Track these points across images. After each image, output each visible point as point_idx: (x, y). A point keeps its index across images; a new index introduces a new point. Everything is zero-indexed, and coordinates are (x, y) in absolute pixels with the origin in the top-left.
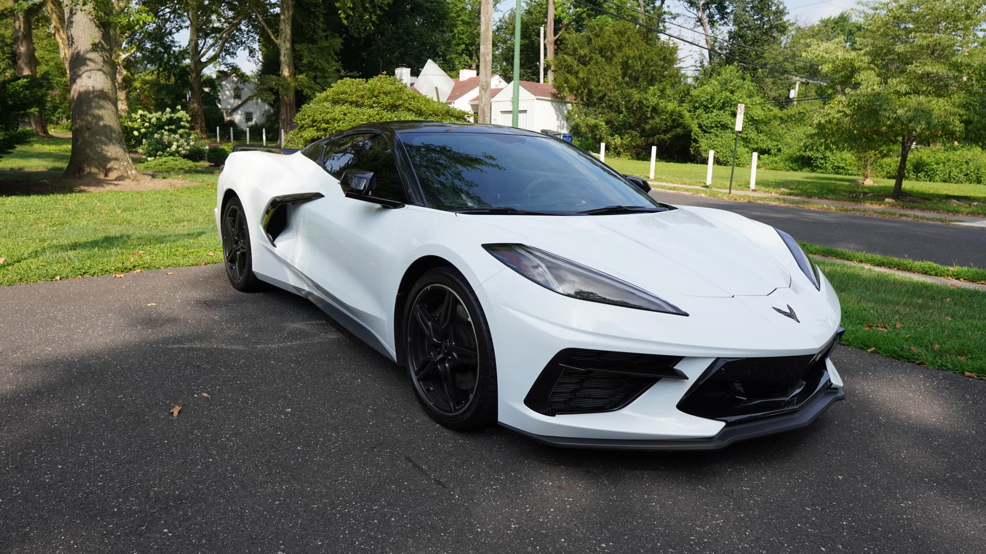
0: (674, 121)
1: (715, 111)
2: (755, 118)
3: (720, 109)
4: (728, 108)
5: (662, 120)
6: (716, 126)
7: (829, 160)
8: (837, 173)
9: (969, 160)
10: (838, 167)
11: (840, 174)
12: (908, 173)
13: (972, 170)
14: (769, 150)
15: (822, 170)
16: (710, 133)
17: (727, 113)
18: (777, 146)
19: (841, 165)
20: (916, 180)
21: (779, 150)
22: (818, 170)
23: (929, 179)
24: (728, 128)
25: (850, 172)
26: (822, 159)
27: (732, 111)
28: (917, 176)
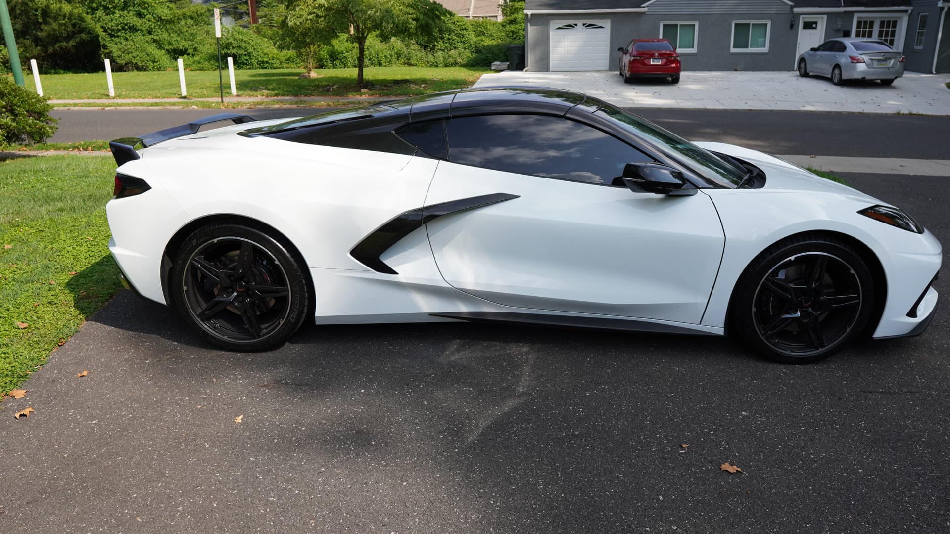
0: (74, 25)
1: (117, 11)
2: (163, 18)
3: (123, 9)
4: (131, 8)
5: (60, 25)
6: (123, 28)
7: (253, 56)
8: (263, 68)
9: (369, 46)
10: (263, 62)
11: (266, 68)
12: (327, 62)
13: (373, 55)
14: (186, 50)
15: (248, 67)
16: (118, 36)
17: (131, 13)
18: (193, 45)
19: (266, 59)
20: (334, 68)
21: (195, 49)
22: (245, 66)
23: (343, 66)
24: (137, 31)
25: (275, 65)
26: (246, 55)
27: (136, 11)
28: (333, 64)
